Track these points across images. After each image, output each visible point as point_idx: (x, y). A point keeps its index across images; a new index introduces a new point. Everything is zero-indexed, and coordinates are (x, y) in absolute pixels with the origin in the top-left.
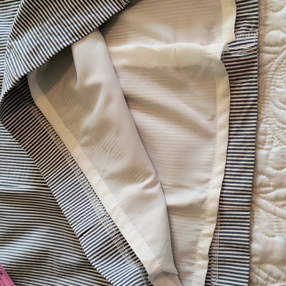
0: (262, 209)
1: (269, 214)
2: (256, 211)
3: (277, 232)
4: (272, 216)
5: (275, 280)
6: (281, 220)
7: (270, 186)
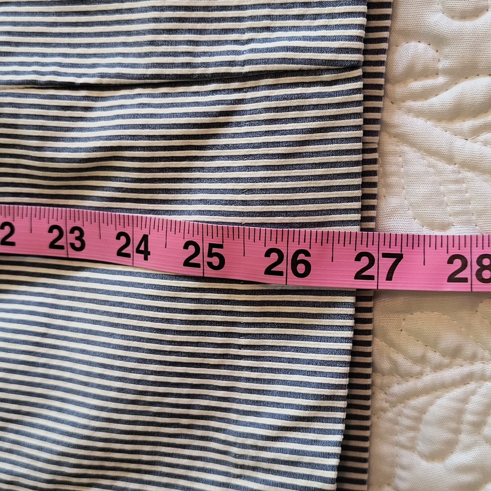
0: (413, 144)
1: (432, 160)
2: (395, 153)
3: (457, 214)
4: (442, 165)
5: (446, 361)
6: (469, 175)
7: (436, 73)
